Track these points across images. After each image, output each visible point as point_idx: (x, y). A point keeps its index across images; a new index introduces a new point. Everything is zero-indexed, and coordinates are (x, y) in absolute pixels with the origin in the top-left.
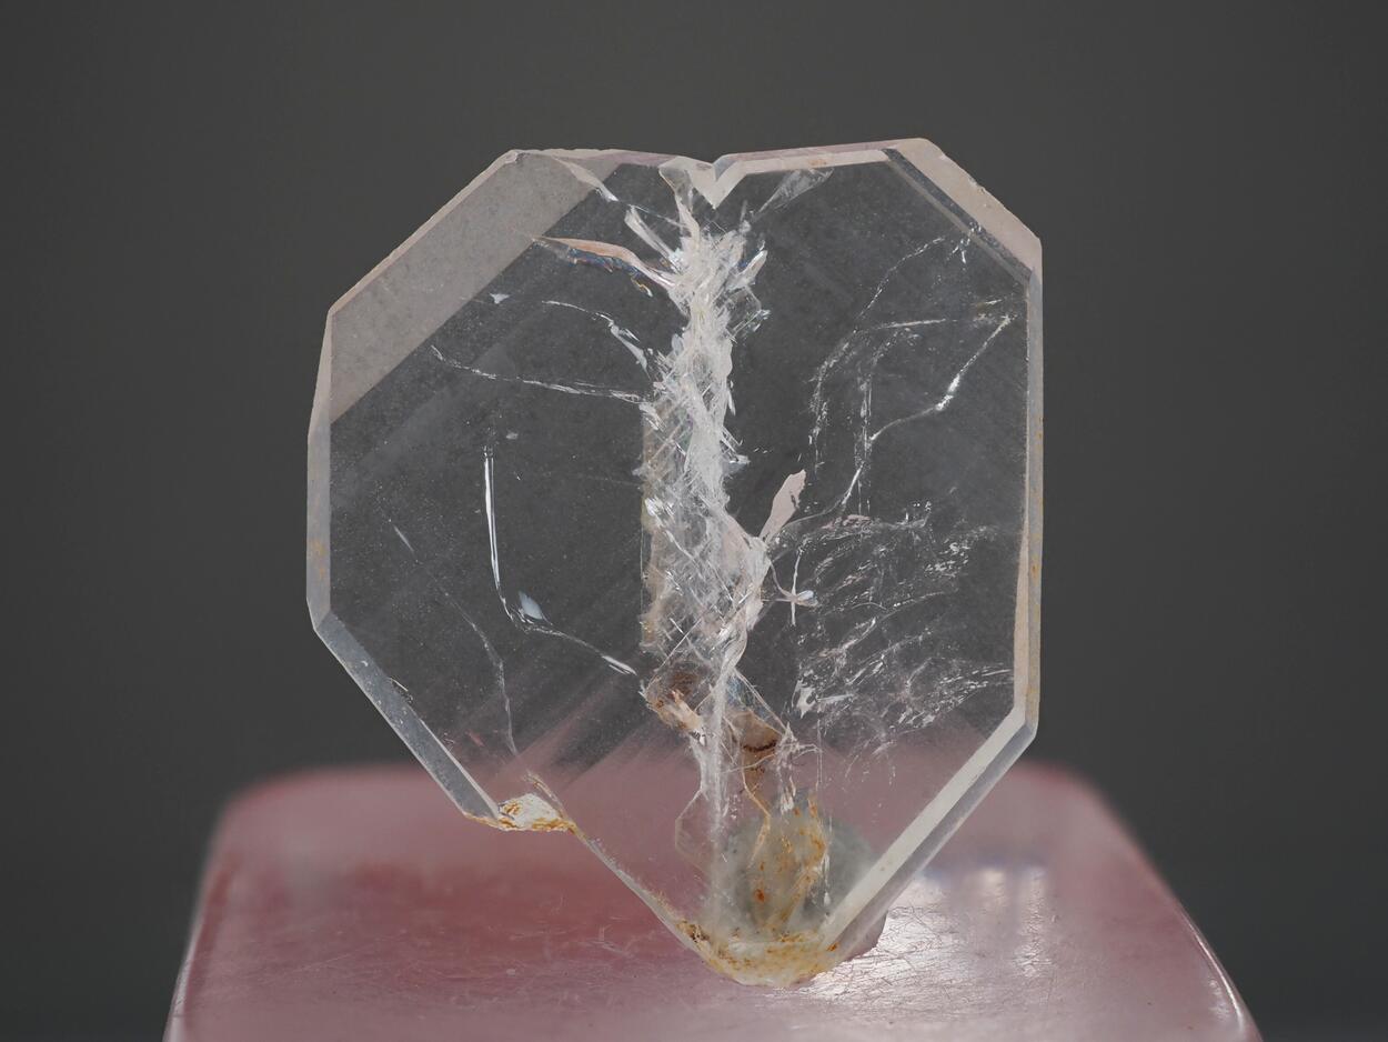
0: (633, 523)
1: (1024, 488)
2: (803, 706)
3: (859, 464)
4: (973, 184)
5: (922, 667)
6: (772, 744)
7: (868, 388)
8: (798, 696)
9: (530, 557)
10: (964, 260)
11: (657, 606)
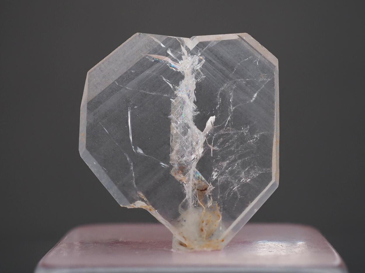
0: (168, 130)
1: (274, 120)
2: (214, 177)
3: (230, 115)
4: (260, 45)
5: (247, 169)
6: (206, 189)
7: (232, 94)
8: (213, 175)
9: (140, 139)
10: (258, 64)
11: (174, 152)
